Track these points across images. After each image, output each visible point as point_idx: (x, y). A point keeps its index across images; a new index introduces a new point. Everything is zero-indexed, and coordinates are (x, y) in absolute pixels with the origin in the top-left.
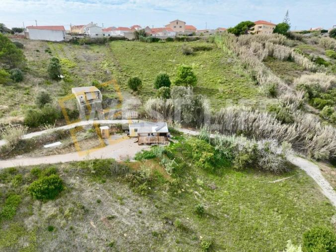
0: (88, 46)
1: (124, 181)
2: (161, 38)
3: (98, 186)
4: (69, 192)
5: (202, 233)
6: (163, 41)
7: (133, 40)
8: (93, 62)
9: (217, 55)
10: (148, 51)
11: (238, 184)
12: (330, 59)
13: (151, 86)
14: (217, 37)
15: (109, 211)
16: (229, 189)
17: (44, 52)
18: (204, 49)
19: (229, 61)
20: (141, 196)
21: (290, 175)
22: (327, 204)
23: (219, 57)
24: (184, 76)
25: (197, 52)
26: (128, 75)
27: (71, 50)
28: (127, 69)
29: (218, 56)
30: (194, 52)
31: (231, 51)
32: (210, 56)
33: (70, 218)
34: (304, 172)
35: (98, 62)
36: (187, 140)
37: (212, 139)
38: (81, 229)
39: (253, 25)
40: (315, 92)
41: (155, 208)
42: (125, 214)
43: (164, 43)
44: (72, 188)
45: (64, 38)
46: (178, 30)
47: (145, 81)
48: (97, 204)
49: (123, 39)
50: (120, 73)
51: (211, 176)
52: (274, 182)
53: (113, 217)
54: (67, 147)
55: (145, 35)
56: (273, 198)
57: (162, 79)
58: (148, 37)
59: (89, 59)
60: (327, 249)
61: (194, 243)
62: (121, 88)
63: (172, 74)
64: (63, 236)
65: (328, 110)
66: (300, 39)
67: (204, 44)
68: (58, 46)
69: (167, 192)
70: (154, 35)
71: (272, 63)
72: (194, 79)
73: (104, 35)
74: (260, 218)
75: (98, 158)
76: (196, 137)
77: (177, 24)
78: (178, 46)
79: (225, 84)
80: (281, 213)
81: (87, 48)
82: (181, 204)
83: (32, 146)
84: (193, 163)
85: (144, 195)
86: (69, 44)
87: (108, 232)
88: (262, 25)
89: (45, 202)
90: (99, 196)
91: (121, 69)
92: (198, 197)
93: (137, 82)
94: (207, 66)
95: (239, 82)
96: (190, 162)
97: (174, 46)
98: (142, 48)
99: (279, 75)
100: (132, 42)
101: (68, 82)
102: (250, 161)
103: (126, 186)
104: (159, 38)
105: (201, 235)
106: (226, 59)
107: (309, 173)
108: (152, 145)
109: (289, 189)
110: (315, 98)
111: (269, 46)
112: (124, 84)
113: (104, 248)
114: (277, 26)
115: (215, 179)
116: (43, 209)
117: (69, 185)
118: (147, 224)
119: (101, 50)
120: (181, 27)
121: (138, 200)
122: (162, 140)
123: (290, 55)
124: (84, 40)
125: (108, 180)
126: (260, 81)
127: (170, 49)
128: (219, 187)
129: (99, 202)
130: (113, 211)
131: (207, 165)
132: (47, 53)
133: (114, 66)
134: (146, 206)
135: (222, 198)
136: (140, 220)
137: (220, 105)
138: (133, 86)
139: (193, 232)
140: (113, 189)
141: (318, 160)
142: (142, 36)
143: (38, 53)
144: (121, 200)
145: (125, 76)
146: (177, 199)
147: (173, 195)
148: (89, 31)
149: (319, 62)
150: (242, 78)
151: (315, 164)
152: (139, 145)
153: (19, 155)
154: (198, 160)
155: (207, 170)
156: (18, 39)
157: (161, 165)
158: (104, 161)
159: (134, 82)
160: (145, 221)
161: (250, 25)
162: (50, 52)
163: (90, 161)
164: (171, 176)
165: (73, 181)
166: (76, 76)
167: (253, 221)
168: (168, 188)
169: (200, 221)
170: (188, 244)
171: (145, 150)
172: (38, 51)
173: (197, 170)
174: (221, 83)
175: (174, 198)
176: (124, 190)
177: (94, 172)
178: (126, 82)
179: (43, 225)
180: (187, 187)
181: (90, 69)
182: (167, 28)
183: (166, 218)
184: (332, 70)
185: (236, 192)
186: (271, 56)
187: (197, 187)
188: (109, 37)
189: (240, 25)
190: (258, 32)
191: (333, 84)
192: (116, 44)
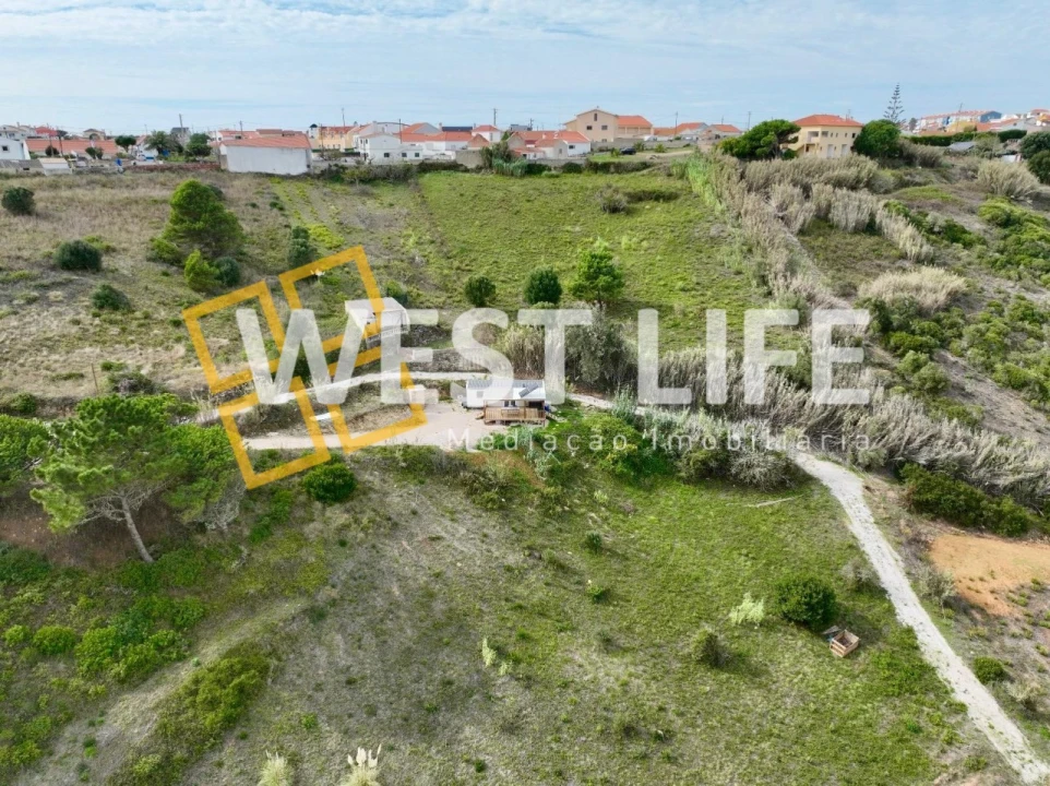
0: (368, 187)
1: (457, 484)
2: (549, 164)
3: (412, 488)
4: (365, 493)
5: (593, 576)
6: (553, 172)
7: (478, 169)
8: (382, 232)
9: (687, 214)
10: (514, 201)
11: (682, 507)
12: (984, 227)
13: (517, 295)
14: (695, 166)
15: (431, 528)
16: (661, 514)
17: (268, 207)
18: (658, 197)
19: (713, 232)
20: (487, 510)
21: (794, 493)
22: (851, 547)
23: (690, 221)
24: (592, 276)
25: (638, 206)
26: (463, 266)
27: (327, 199)
28: (463, 250)
29: (691, 216)
30: (631, 205)
31: (724, 206)
32: (669, 217)
33: (371, 531)
34: (826, 489)
35: (394, 231)
36: (585, 418)
37: (640, 418)
38: (389, 548)
39: (793, 129)
40: (896, 318)
41: (512, 532)
42: (458, 536)
43: (557, 176)
44: (370, 489)
45: (308, 166)
46: (597, 136)
47: (503, 281)
48: (412, 516)
49: (453, 167)
50: (444, 262)
51: (628, 490)
52: (758, 506)
53: (438, 538)
54: (351, 421)
55: (508, 157)
56: (746, 533)
57: (541, 283)
58: (517, 163)
59: (371, 224)
60: (806, 604)
61: (574, 587)
62: (449, 301)
63: (571, 265)
64: (362, 554)
65: (914, 360)
67: (660, 183)
68: (294, 189)
69: (536, 508)
70: (531, 156)
71: (821, 239)
72: (616, 282)
73: (404, 155)
74: (708, 564)
75: (410, 443)
76: (606, 411)
77: (596, 119)
78: (590, 186)
79: (693, 292)
80: (753, 558)
81: (365, 193)
82: (560, 530)
83: (290, 416)
84: (594, 463)
85: (492, 509)
86: (320, 183)
87: (431, 558)
88: (819, 130)
89: (331, 505)
90: (414, 504)
91: (449, 252)
92: (595, 522)
93: (486, 288)
94: (660, 243)
95: (727, 288)
96: (587, 461)
97: (582, 188)
98: (499, 195)
99: (830, 273)
100: (475, 175)
101: (331, 283)
102: (713, 464)
103: (461, 493)
104: (543, 163)
105: (591, 579)
106: (708, 225)
107: (836, 493)
108: (512, 424)
109: (783, 519)
110: (894, 331)
111: (820, 192)
112: (456, 290)
113: (425, 578)
114: (864, 129)
115: (635, 496)
116: (328, 514)
117: (364, 483)
118: (496, 554)
119: (400, 200)
120: (605, 128)
121: (480, 516)
122: (533, 414)
123: (872, 215)
124: (357, 172)
125: (428, 480)
126: (775, 288)
127: (570, 197)
128: (640, 509)
129: (414, 513)
130: (439, 529)
131: (620, 468)
132: (275, 210)
133: (433, 242)
134: (494, 527)
135: (642, 527)
136: (485, 547)
137: (671, 344)
138: (475, 298)
139: (576, 573)
140: (438, 496)
141: (868, 468)
142: (501, 162)
143: (256, 211)
144: (452, 513)
145: (458, 268)
146: (554, 522)
147: (546, 514)
148: (368, 146)
149: (953, 234)
150: (738, 278)
151: (859, 476)
152: (486, 423)
153: (272, 431)
154: (603, 458)
155: (620, 478)
156: (203, 171)
157: (527, 462)
158: (421, 448)
159: (479, 289)
160: (493, 549)
161: (784, 131)
162: (281, 209)
163: (396, 446)
164: (546, 481)
165: (370, 477)
166: (346, 269)
167: (695, 567)
168: (537, 502)
169: (591, 558)
170: (565, 588)
171: (497, 433)
172: (254, 206)
173: (599, 477)
174: (683, 290)
175: (547, 520)
176: (456, 499)
177: (404, 464)
178: (461, 285)
179: (331, 535)
180: (576, 504)
181: (377, 253)
182: (569, 133)
183: (529, 548)
184: (979, 257)
185: (674, 520)
186: (823, 220)
187: (594, 505)
188: (416, 161)
189: (757, 131)
190: (808, 148)
191: (955, 298)
192: (435, 183)
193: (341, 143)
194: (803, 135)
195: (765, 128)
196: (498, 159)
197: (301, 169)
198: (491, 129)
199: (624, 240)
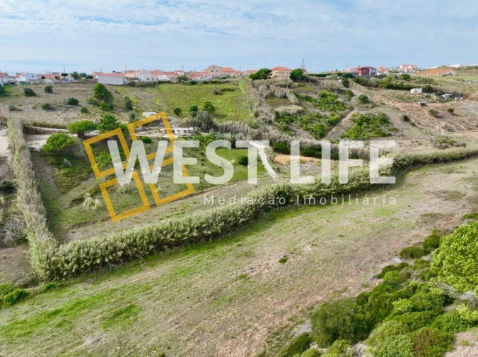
0: (143, 88)
2: (198, 81)
6: (200, 84)
7: (177, 83)
8: (149, 100)
9: (237, 94)
10: (187, 91)
13: (187, 113)
14: (241, 82)
18: (230, 90)
19: (243, 98)
23: (237, 96)
24: (207, 106)
25: (224, 92)
26: (173, 107)
30: (222, 92)
31: (246, 92)
32: (232, 95)
35: (153, 99)
39: (270, 71)
40: (280, 115)
45: (124, 82)
46: (215, 74)
49: (169, 82)
55: (186, 79)
57: (193, 108)
58: (189, 81)
59: (145, 98)
62: (170, 114)
66: (314, 81)
67: (231, 86)
68: (120, 88)
70: (193, 79)
71: (271, 99)
72: (213, 109)
73: (153, 79)
77: (214, 68)
78: (210, 87)
81: (142, 90)
86: (128, 87)
88: (279, 71)
91: (169, 104)
93: (179, 110)
94: (228, 102)
97: (208, 88)
98: (183, 90)
100: (176, 85)
104: (196, 81)
110: (280, 118)
111: (272, 88)
114: (293, 71)
119: (153, 91)
120: (217, 71)
123: (285, 94)
124: (139, 84)
127: (204, 90)
132: (117, 94)
133: (164, 102)
138: (176, 113)
148: (141, 76)
156: (92, 83)
159: (177, 110)
161: (268, 71)
166: (140, 107)
178: (172, 111)
182: (205, 73)
186: (272, 95)
188: (157, 81)
189: (259, 72)
190: (276, 76)
191: (299, 112)
192: (163, 87)
193: (132, 76)
194: (274, 73)
195: (262, 71)
196: (183, 80)
197: (122, 83)
198: (180, 71)
199: (218, 101)
